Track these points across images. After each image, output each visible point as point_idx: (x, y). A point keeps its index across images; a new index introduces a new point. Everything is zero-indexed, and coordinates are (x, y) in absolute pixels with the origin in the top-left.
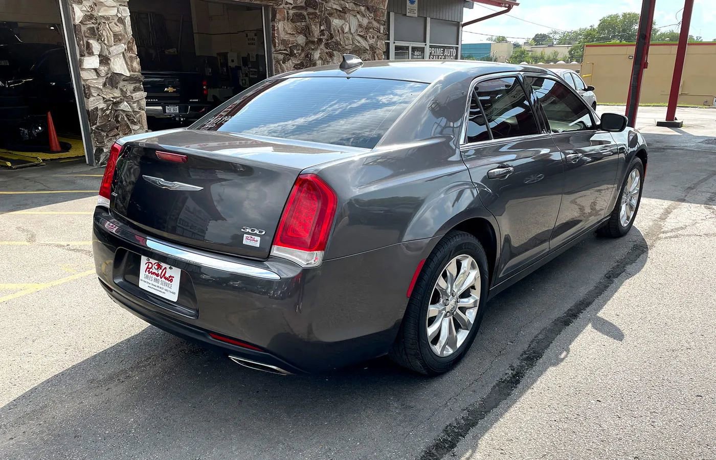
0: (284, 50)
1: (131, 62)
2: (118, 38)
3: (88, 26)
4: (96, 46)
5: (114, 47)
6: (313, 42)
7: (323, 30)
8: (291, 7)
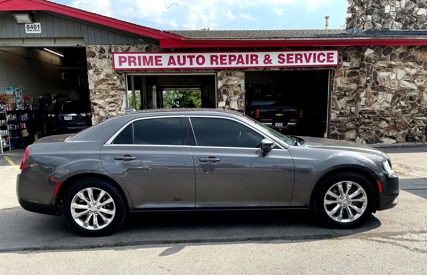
0: (338, 93)
1: (241, 103)
2: (236, 93)
3: (224, 89)
4: (225, 97)
5: (234, 97)
6: (361, 87)
7: (369, 80)
8: (348, 68)
